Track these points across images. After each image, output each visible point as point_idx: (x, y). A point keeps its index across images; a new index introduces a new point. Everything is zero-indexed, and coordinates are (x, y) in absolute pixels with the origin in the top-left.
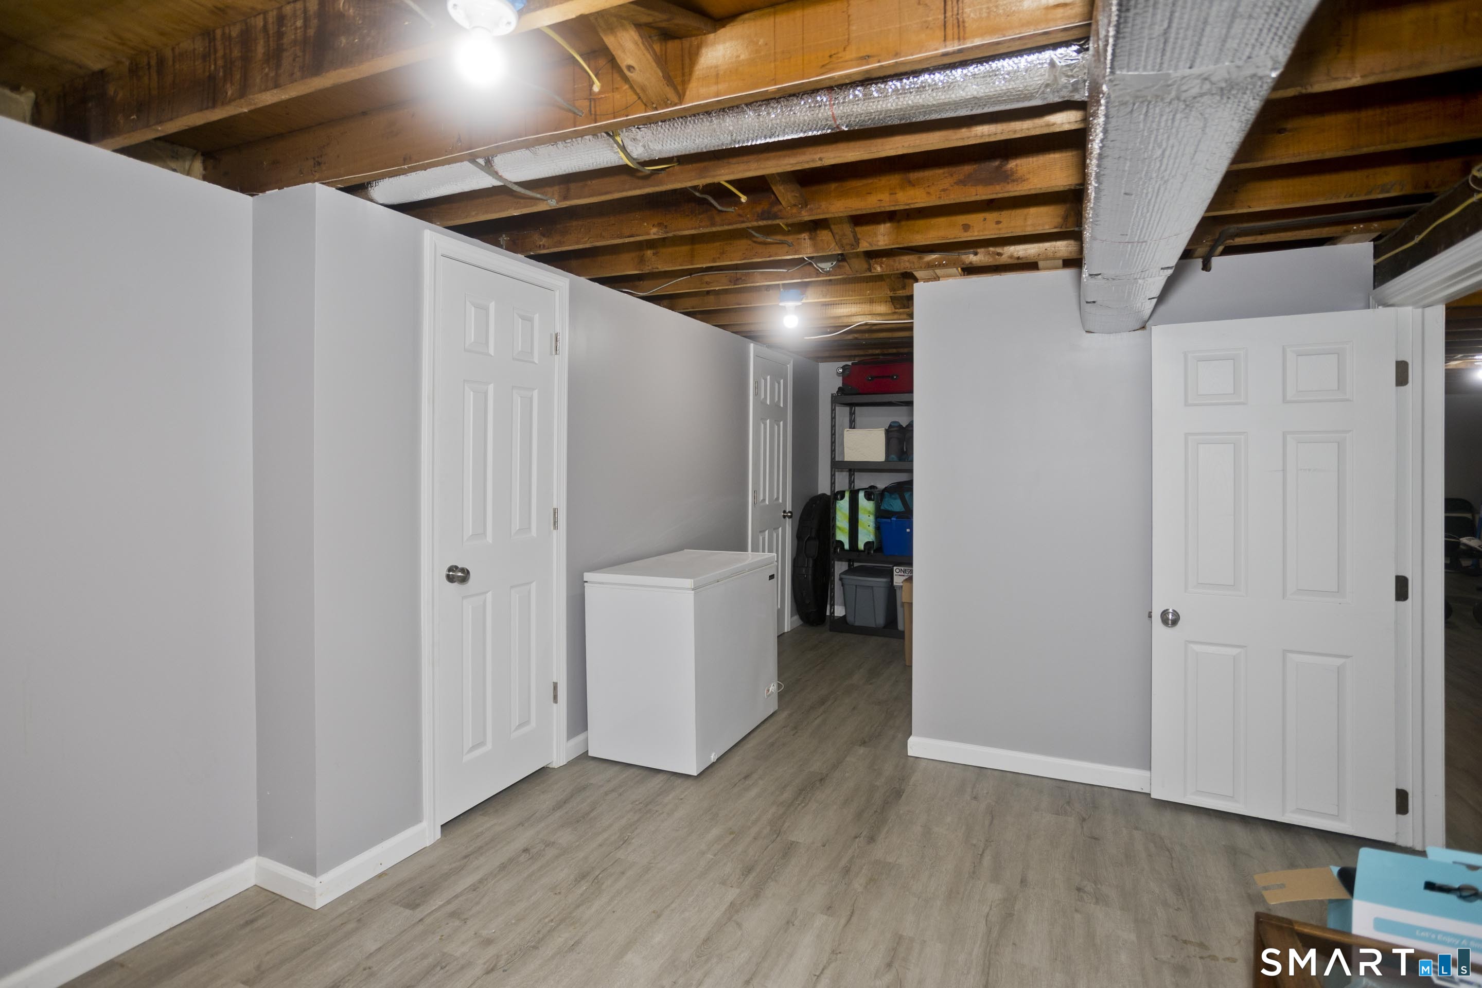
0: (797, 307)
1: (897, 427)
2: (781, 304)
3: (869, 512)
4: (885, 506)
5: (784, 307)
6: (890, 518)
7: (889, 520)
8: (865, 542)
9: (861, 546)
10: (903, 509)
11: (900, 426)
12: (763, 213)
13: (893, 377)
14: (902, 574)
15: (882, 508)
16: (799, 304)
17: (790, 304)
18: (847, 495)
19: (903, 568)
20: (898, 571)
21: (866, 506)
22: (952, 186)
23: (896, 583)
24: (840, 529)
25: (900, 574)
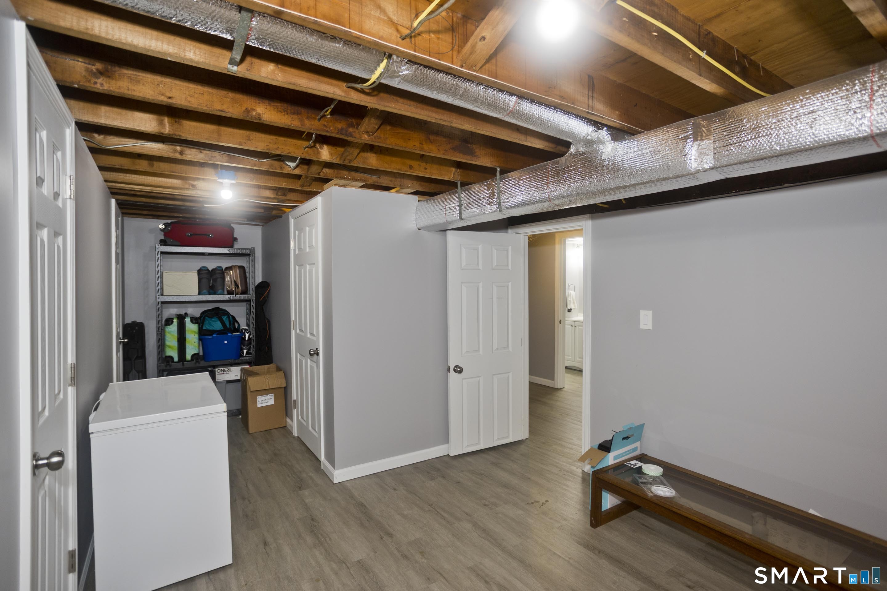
0: (231, 184)
1: (205, 270)
2: (220, 180)
3: (195, 332)
4: (206, 327)
5: (221, 183)
6: (211, 335)
7: (210, 337)
8: (191, 355)
9: (188, 357)
10: (222, 328)
11: (208, 270)
12: (342, 129)
13: (209, 235)
14: (223, 372)
15: (204, 328)
16: (234, 182)
17: (227, 182)
18: (175, 320)
19: (222, 369)
20: (219, 371)
21: (191, 328)
22: (449, 149)
23: (218, 380)
24: (169, 347)
25: (220, 373)
